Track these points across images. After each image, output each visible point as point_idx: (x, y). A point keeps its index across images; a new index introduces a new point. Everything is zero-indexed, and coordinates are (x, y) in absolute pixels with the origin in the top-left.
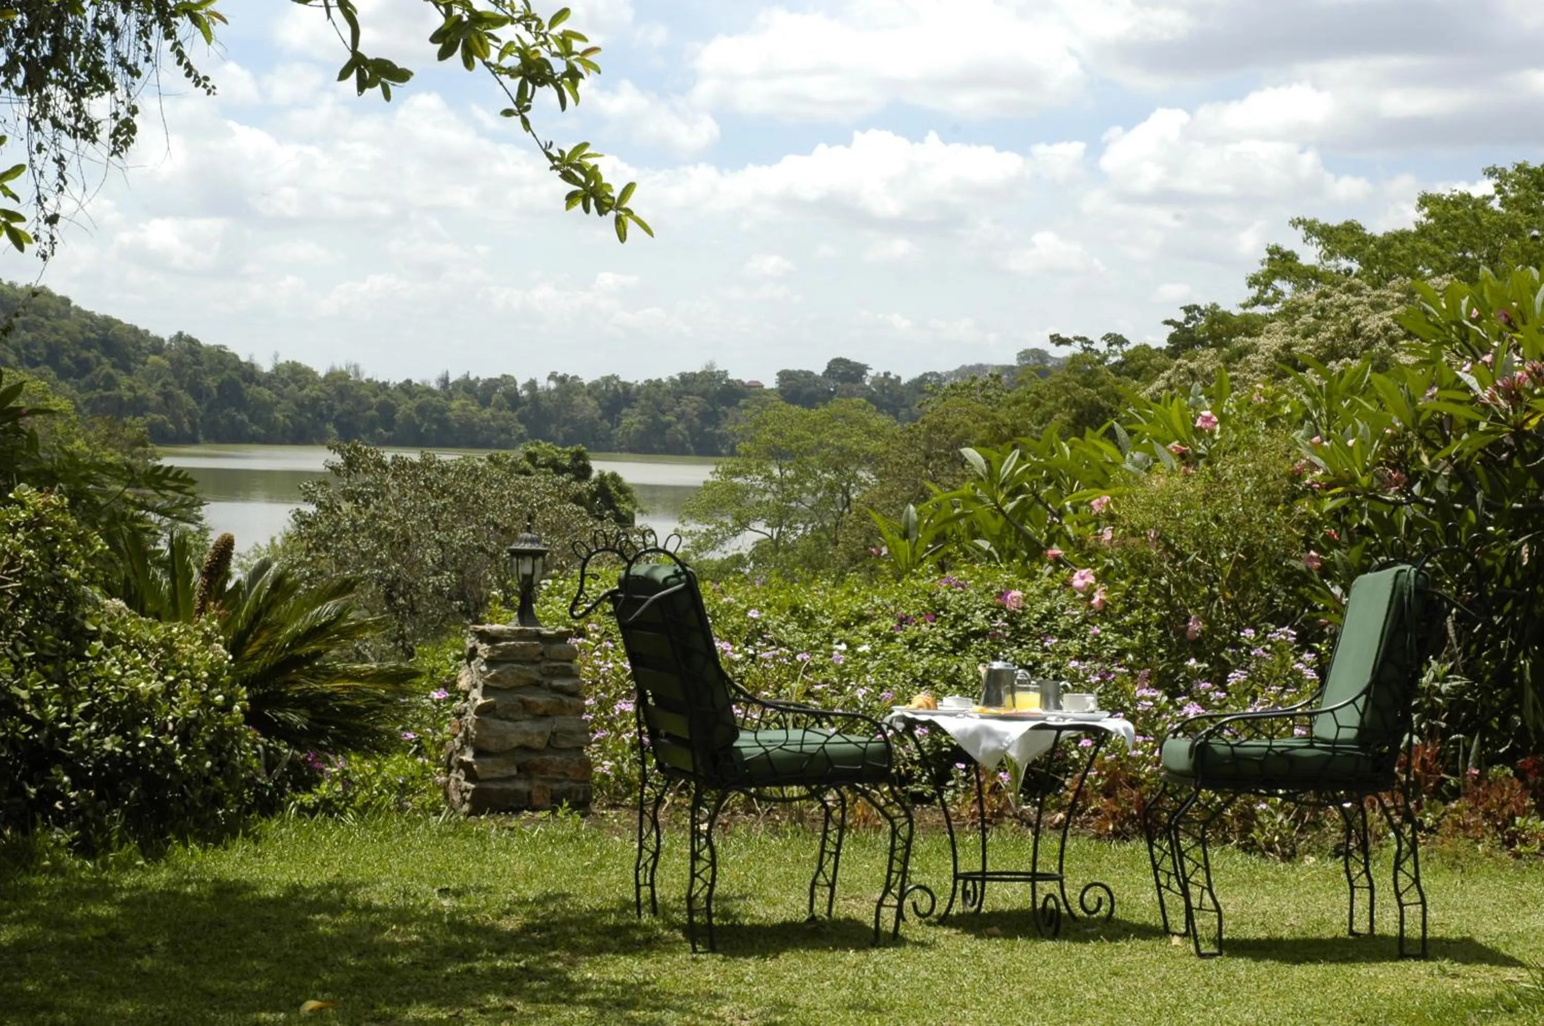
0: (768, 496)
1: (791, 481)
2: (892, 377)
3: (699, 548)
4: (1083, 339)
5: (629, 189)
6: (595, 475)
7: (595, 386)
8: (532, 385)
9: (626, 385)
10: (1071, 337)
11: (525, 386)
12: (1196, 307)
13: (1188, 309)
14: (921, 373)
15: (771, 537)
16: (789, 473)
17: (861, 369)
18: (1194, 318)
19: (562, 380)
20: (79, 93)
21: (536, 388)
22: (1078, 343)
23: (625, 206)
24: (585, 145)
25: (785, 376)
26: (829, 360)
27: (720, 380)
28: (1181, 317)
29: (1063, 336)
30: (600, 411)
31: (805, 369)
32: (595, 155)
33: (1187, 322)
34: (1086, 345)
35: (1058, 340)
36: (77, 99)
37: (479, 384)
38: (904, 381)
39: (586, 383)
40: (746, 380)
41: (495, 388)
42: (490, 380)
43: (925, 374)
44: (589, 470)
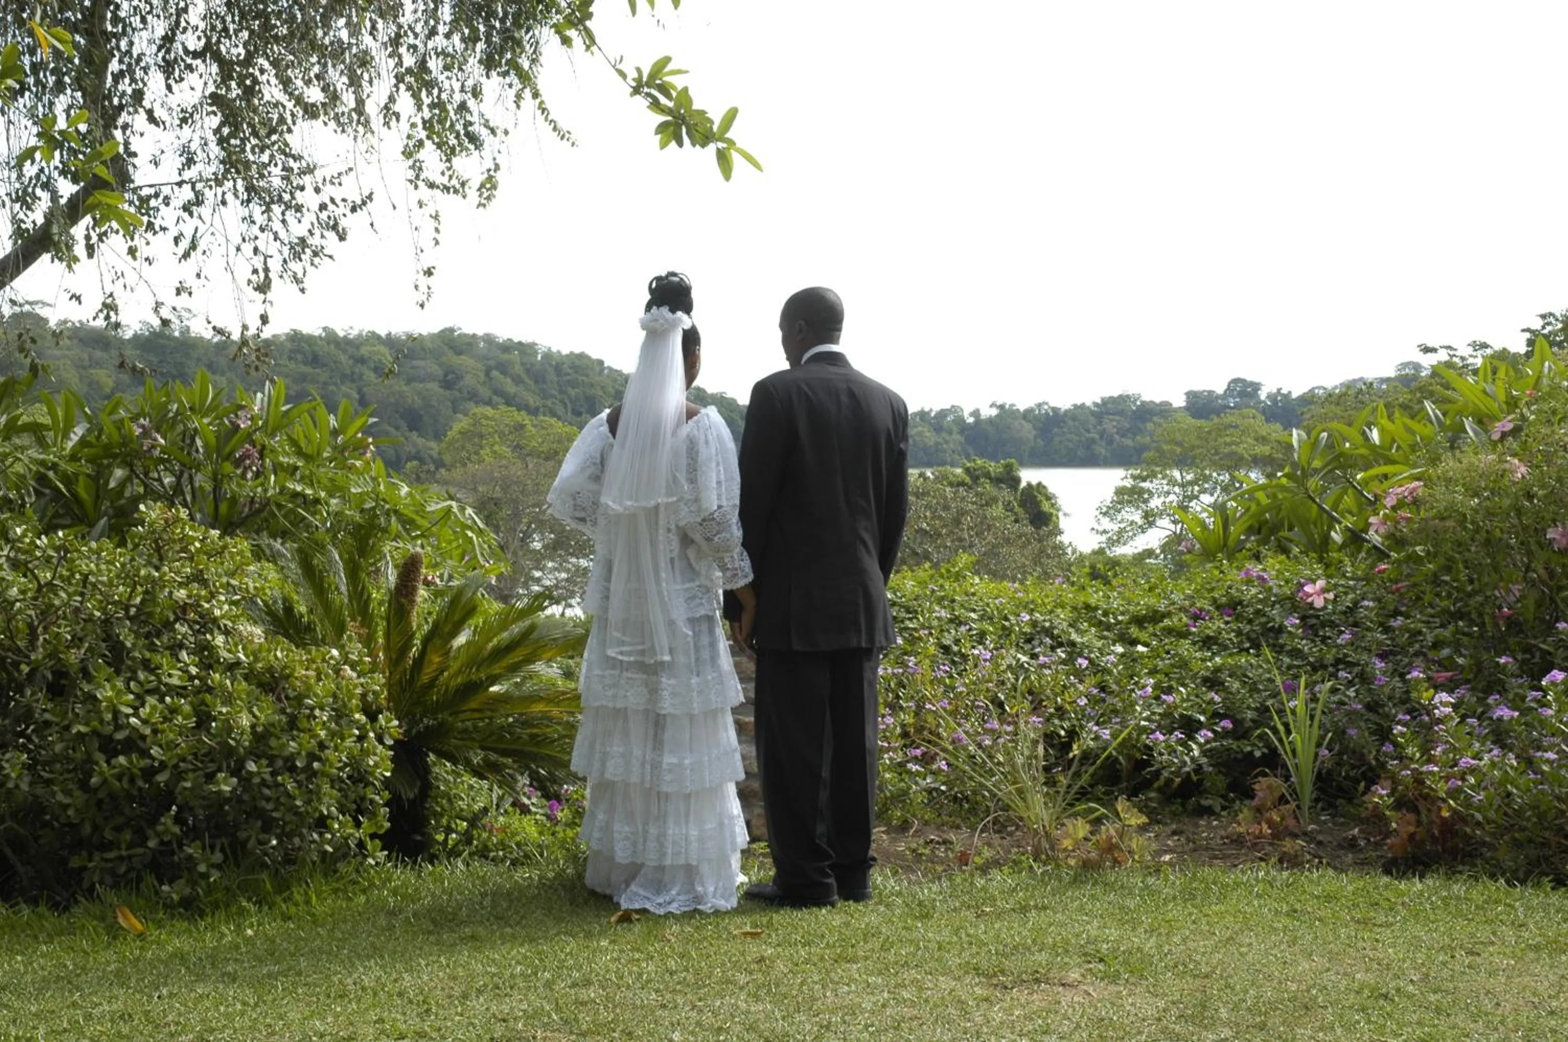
0: (1172, 497)
1: (1191, 483)
2: (1284, 391)
3: (1112, 542)
4: (1449, 348)
5: (731, 116)
6: (1023, 484)
7: (1029, 411)
8: (976, 413)
9: (1055, 410)
10: (1437, 346)
11: (971, 414)
12: (1551, 314)
13: (1543, 317)
14: (1309, 388)
15: (1175, 533)
16: (1189, 477)
17: (1256, 387)
18: (1549, 324)
19: (1001, 407)
20: (450, 153)
21: (979, 415)
22: (1444, 351)
23: (727, 136)
24: (667, 60)
25: (1192, 396)
26: (1229, 380)
27: (1136, 400)
28: (1537, 324)
29: (1430, 345)
30: (1034, 432)
31: (1208, 388)
32: (679, 72)
33: (1544, 328)
34: (1452, 353)
35: (1427, 350)
36: (449, 160)
37: (933, 414)
38: (1294, 395)
39: (1022, 410)
40: (1158, 401)
41: (946, 416)
42: (942, 410)
43: (1314, 388)
44: (1018, 480)
